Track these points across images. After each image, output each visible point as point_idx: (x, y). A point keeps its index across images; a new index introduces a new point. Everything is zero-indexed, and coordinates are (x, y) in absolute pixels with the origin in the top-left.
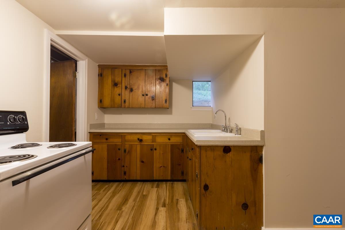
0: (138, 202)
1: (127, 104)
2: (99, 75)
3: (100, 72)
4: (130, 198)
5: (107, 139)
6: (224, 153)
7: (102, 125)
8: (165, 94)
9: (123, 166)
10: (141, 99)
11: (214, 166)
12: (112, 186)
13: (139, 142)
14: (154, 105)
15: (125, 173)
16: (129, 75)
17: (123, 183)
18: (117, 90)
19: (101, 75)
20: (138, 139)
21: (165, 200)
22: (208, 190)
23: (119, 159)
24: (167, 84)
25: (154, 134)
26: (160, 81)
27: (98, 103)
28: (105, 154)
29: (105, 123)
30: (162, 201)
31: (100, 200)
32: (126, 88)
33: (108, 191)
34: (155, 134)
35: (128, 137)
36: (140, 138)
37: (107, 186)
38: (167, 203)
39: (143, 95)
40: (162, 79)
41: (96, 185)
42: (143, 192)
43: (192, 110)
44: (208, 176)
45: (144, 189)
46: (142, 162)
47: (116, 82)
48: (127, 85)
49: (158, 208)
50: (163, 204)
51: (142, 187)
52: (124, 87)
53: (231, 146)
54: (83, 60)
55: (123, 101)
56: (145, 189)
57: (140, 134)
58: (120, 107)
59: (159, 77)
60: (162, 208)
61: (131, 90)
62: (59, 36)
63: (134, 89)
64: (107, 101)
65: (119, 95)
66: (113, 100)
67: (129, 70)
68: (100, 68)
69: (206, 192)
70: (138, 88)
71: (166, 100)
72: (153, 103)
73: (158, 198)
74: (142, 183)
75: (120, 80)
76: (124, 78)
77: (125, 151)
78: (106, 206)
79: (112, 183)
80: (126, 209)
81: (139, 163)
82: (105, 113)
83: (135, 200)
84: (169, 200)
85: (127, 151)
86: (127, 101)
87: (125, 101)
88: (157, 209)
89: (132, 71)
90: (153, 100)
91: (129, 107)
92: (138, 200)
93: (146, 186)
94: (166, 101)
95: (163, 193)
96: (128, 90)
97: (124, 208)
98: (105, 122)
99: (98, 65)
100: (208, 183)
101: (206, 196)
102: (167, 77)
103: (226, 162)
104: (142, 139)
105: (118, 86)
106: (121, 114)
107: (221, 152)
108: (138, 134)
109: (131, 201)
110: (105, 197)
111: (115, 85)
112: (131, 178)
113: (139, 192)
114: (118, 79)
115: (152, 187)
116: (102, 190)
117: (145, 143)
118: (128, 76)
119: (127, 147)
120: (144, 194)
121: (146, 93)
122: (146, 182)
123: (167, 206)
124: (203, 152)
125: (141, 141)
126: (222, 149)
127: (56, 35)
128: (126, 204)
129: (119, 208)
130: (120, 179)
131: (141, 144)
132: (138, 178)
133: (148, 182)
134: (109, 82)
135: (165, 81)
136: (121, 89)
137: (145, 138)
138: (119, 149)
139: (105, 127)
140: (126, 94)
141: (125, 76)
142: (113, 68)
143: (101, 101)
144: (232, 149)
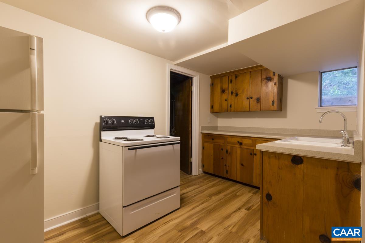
0: (227, 198)
1: (233, 108)
2: (211, 85)
3: (212, 82)
4: (223, 193)
5: (213, 139)
6: (293, 164)
7: (216, 128)
8: (273, 94)
9: (226, 165)
10: (246, 103)
11: (279, 177)
12: (215, 180)
13: (239, 144)
14: (259, 107)
15: (227, 172)
16: (235, 80)
17: (225, 180)
18: (225, 96)
19: (212, 85)
20: (238, 142)
21: (252, 206)
22: (272, 201)
23: (222, 158)
24: (276, 83)
25: (253, 139)
26: (266, 80)
27: (210, 108)
28: (212, 152)
29: (217, 126)
30: (250, 205)
31: (202, 186)
32: (232, 93)
33: (210, 183)
34: (255, 139)
35: (230, 140)
36: (240, 141)
37: (212, 179)
38: (253, 209)
39: (248, 99)
40: (269, 79)
41: (205, 176)
42: (238, 192)
43: (318, 111)
44: (271, 185)
45: (240, 191)
46: (242, 165)
47: (224, 89)
48: (233, 90)
49: (241, 209)
50: (248, 207)
51: (239, 188)
52: (230, 93)
53: (303, 157)
54: (195, 76)
55: (229, 106)
56: (242, 191)
57: (240, 137)
58: (227, 111)
59: (265, 77)
60: (244, 210)
61: (237, 95)
62: (177, 65)
63: (239, 93)
64: (217, 108)
65: (226, 100)
66: (221, 106)
67: (235, 76)
68: (212, 79)
69: (268, 202)
70: (243, 91)
71: (274, 101)
72: (259, 106)
73: (248, 202)
74: (242, 185)
75: (227, 86)
76: (230, 85)
77: (227, 152)
78: (202, 191)
79: (217, 178)
80: (214, 198)
81: (239, 165)
82: (218, 117)
83: (225, 196)
84: (257, 207)
85: (228, 152)
86: (233, 106)
87: (231, 106)
88: (239, 209)
89: (237, 76)
90: (258, 102)
91: (234, 112)
92: (229, 196)
93: (244, 189)
94: (273, 104)
95: (256, 200)
96: (234, 95)
97: (213, 197)
98: (219, 125)
99: (210, 77)
100: (271, 193)
101: (269, 206)
102: (275, 75)
103: (295, 174)
104: (242, 142)
105: (225, 92)
106: (231, 118)
107: (289, 162)
108: (238, 137)
109: (222, 195)
110: (206, 186)
111: (223, 91)
112: (232, 178)
113: (233, 191)
114: (225, 86)
115: (249, 192)
116: (207, 181)
117: (245, 147)
118: (233, 82)
119: (229, 148)
120: (237, 194)
121: (251, 96)
122: (247, 186)
123: (251, 210)
124: (266, 158)
125: (241, 144)
126: (290, 159)
127: (175, 64)
128: (218, 195)
129: (210, 196)
130: (223, 176)
131: (241, 147)
132: (239, 180)
133: (249, 187)
134: (218, 90)
135: (272, 80)
136: (227, 95)
137: (245, 141)
138: (222, 149)
139: (217, 129)
140: (232, 99)
141: (231, 82)
142: (221, 76)
143: (212, 107)
144: (305, 160)
